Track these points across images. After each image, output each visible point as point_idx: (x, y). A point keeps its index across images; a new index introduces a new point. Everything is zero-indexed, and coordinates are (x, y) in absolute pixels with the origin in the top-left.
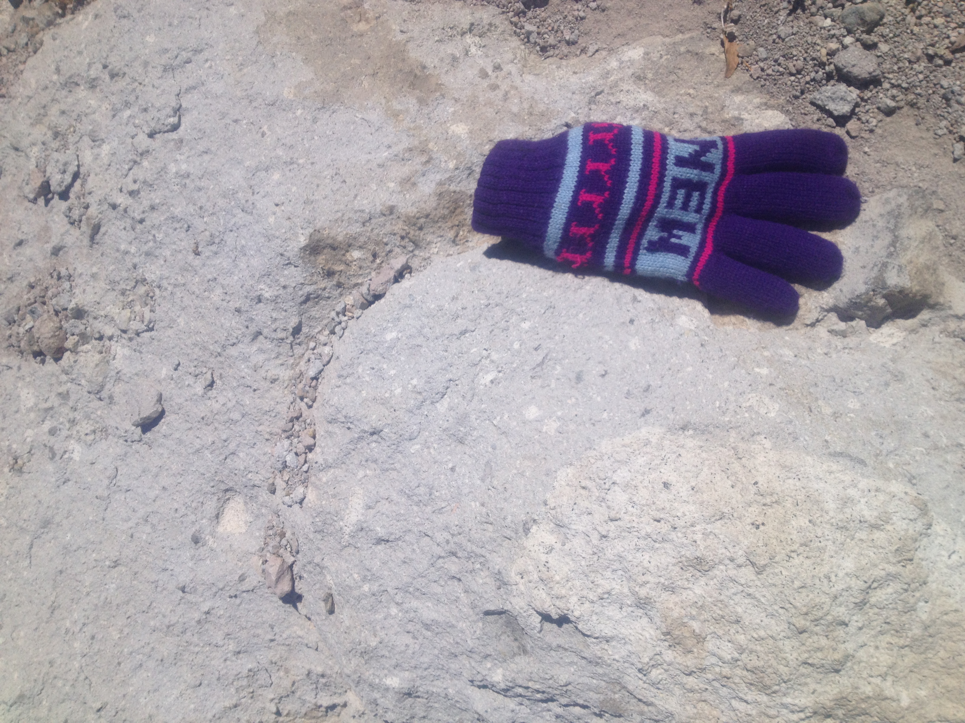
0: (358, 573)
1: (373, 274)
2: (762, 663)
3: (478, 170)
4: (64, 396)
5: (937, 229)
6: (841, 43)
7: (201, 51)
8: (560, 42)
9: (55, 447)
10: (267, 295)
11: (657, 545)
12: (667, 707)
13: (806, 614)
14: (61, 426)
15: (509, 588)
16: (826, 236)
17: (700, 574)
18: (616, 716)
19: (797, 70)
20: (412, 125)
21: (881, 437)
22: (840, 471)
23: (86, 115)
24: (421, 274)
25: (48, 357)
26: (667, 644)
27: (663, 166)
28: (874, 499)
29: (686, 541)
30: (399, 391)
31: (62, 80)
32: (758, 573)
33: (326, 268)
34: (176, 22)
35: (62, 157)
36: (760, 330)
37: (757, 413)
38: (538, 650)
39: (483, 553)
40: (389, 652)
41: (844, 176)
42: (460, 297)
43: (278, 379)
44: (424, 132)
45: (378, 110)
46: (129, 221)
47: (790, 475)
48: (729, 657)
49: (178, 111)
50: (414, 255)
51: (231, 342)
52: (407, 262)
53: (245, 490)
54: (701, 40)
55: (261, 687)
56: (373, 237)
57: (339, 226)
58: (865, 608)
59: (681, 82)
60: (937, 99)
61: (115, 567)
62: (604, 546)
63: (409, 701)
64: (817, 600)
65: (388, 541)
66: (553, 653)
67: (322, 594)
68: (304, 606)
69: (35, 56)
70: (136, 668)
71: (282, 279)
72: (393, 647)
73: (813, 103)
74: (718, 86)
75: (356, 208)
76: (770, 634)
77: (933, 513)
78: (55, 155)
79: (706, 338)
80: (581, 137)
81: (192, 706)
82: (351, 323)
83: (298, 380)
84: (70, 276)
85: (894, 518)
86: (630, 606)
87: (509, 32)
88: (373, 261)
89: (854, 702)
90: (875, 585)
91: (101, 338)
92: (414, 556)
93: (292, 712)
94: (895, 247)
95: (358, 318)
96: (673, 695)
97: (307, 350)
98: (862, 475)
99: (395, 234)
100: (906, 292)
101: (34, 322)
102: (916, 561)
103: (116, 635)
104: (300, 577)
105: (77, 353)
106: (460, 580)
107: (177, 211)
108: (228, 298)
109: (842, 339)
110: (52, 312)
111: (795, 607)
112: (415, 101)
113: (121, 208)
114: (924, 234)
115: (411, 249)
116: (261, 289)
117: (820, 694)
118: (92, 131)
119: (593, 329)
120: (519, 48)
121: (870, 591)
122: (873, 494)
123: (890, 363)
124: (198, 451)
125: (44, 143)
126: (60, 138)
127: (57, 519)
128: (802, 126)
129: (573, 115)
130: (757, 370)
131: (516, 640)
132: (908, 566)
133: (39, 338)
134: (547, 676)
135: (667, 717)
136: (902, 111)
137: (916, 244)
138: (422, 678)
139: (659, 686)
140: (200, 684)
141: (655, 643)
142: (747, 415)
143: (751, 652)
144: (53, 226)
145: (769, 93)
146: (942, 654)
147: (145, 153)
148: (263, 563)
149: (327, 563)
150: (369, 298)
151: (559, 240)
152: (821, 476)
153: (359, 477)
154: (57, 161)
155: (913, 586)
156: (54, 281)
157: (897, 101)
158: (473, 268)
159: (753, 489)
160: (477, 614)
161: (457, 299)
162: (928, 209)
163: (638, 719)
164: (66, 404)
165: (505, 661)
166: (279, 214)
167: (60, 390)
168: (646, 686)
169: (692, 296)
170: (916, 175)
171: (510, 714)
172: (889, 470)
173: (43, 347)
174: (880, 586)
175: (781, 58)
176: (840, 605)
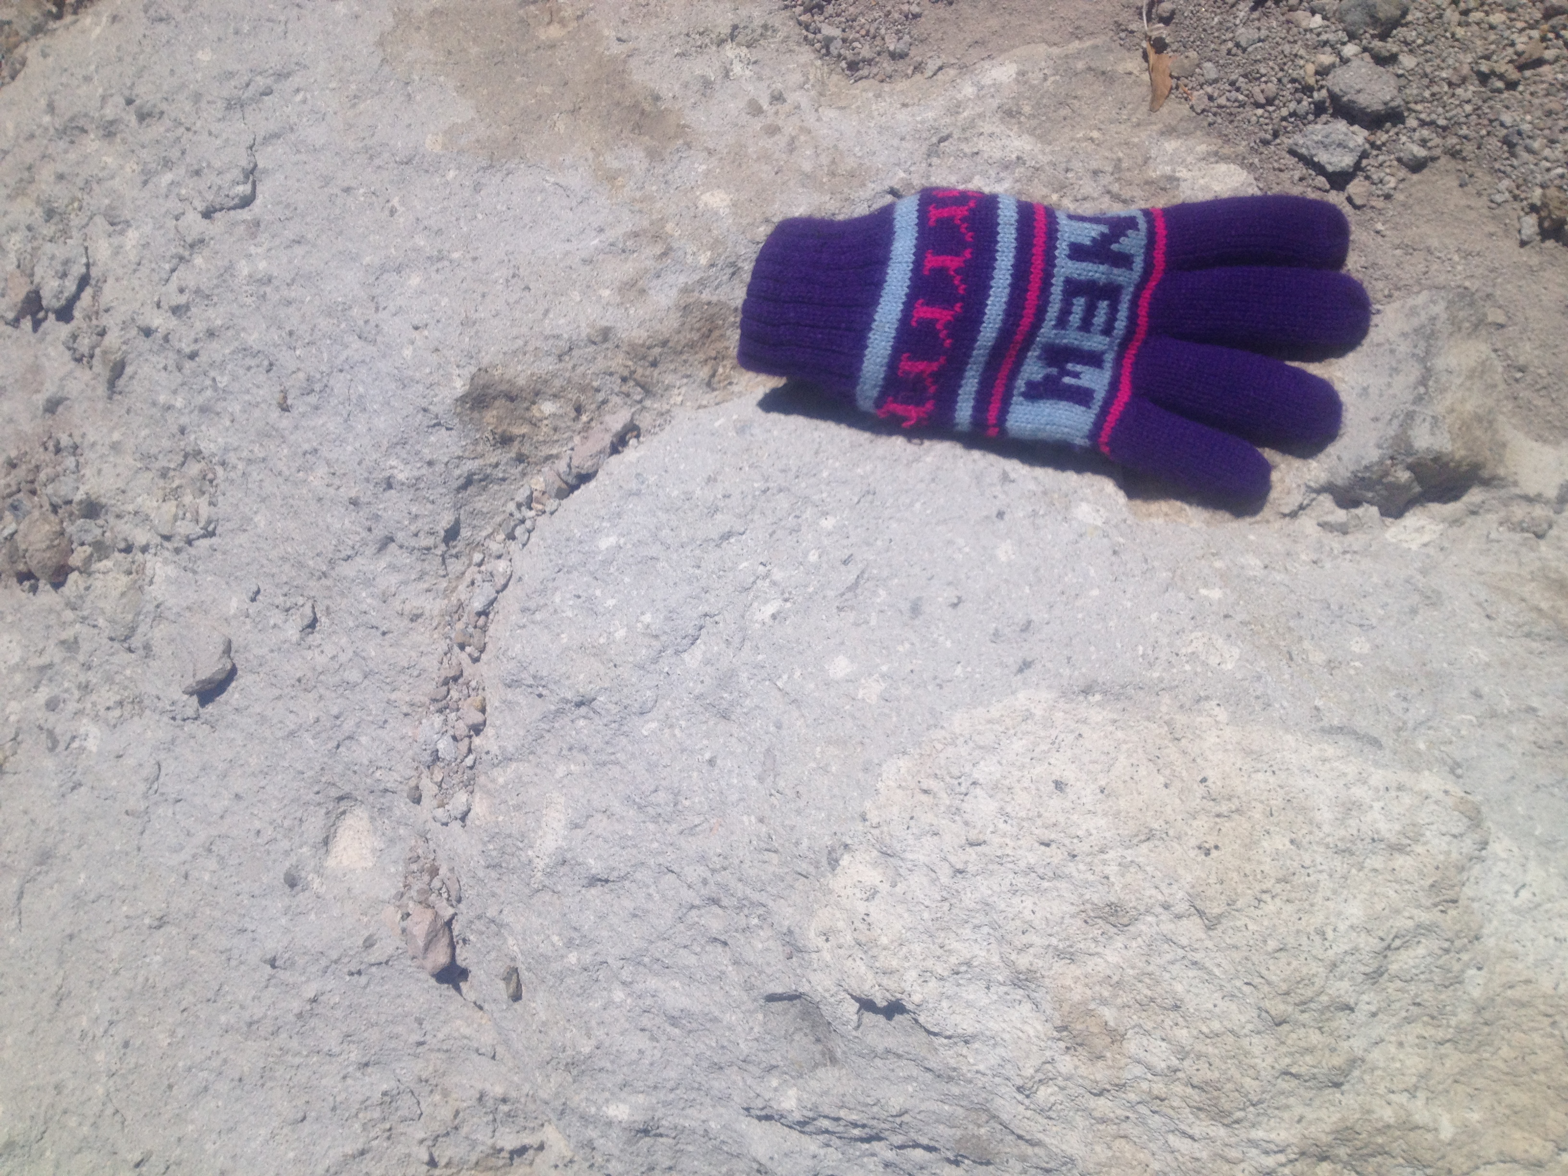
0: (560, 935)
1: (577, 439)
2: (1217, 1074)
3: (748, 267)
4: (71, 646)
5: (1493, 355)
6: (1339, 54)
7: (288, 75)
8: (879, 54)
9: (58, 731)
10: (401, 477)
11: (1045, 884)
12: (1064, 1147)
13: (1287, 993)
14: (66, 696)
15: (806, 956)
16: (1314, 369)
17: (1115, 930)
18: (981, 1164)
19: (1267, 99)
20: (638, 194)
21: (1405, 699)
22: (1340, 758)
23: (99, 181)
24: (656, 439)
25: (42, 584)
26: (1062, 1045)
27: (1050, 261)
28: (1395, 802)
29: (1091, 878)
30: (620, 634)
31: (59, 123)
32: (1209, 928)
33: (499, 430)
34: (246, 28)
35: (59, 251)
36: (1208, 524)
37: (1204, 664)
38: (854, 1058)
39: (763, 901)
40: (613, 1062)
41: (1343, 271)
42: (720, 478)
43: (422, 615)
44: (659, 205)
45: (581, 170)
46: (172, 356)
47: (1259, 766)
48: (1163, 1065)
49: (251, 174)
50: (644, 408)
51: (343, 555)
52: (632, 419)
53: (371, 799)
54: (1110, 50)
55: (403, 1120)
56: (576, 379)
57: (519, 362)
58: (1381, 980)
59: (1078, 119)
60: (1493, 144)
61: (160, 927)
62: (959, 887)
63: (646, 1142)
64: (1305, 970)
65: (607, 881)
66: (878, 1062)
67: (501, 967)
68: (472, 987)
69: (13, 84)
70: (198, 1095)
71: (426, 451)
72: (619, 1054)
73: (1292, 152)
74: (1138, 125)
75: (547, 332)
76: (1229, 1026)
77: (1490, 824)
78: (49, 248)
79: (1121, 540)
80: (916, 214)
81: (291, 1155)
82: (541, 520)
83: (456, 617)
84: (76, 447)
85: (1428, 833)
86: (1004, 984)
87: (796, 38)
88: (576, 419)
89: (1364, 1135)
90: (1398, 942)
91: (128, 549)
92: (651, 906)
93: (456, 1160)
94: (1425, 386)
95: (552, 513)
96: (1073, 1128)
97: (469, 565)
98: (1376, 763)
99: (611, 374)
100: (1445, 459)
101: (18, 523)
102: (1463, 902)
103: (164, 1040)
104: (465, 941)
105: (90, 575)
106: (725, 944)
107: (253, 339)
108: (337, 482)
109: (1341, 538)
110: (47, 506)
111: (1269, 983)
112: (642, 154)
113: (159, 335)
114: (1473, 364)
115: (638, 398)
116: (392, 467)
117: (1310, 1123)
118: (111, 207)
119: (939, 528)
120: (812, 64)
121: (1389, 953)
122: (1393, 793)
123: (1419, 577)
124: (292, 734)
125: (29, 228)
126: (56, 219)
127: (62, 849)
128: (1276, 190)
129: (902, 175)
130: (1203, 592)
131: (818, 1040)
132: (1450, 912)
133: (26, 550)
134: (869, 1101)
135: (1065, 1164)
136: (1437, 164)
137: (1458, 381)
138: (666, 1104)
139: (1051, 1114)
140: (304, 1118)
141: (1042, 1044)
142: (1187, 667)
143: (1199, 1057)
144: (47, 364)
145: (1220, 135)
146: (1505, 1052)
147: (198, 244)
148: (403, 919)
149: (508, 917)
150: (571, 480)
151: (881, 383)
152: (1309, 767)
153: (557, 776)
154: (53, 258)
155: (1458, 943)
156: (49, 456)
157: (1430, 148)
158: (742, 429)
159: (1200, 790)
160: (755, 1000)
161: (715, 480)
162: (1479, 324)
163: (1019, 1166)
164: (75, 659)
165: (801, 1076)
166: (419, 343)
167: (64, 636)
168: (1029, 1113)
169: (1097, 470)
170: (1460, 268)
171: (810, 1163)
172: (1418, 753)
173: (33, 565)
174: (1405, 945)
175: (1241, 79)
176: (1341, 979)
